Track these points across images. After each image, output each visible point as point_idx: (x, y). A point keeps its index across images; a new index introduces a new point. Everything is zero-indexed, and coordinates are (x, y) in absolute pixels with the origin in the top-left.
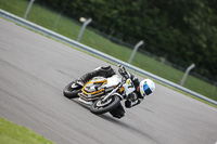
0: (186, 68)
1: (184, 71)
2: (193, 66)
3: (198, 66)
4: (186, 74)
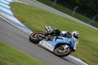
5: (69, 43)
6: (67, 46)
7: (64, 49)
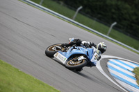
0: (77, 8)
1: (75, 11)
2: (81, 7)
3: (84, 8)
4: (77, 13)
5: (86, 54)
6: (82, 57)
7: (77, 61)
